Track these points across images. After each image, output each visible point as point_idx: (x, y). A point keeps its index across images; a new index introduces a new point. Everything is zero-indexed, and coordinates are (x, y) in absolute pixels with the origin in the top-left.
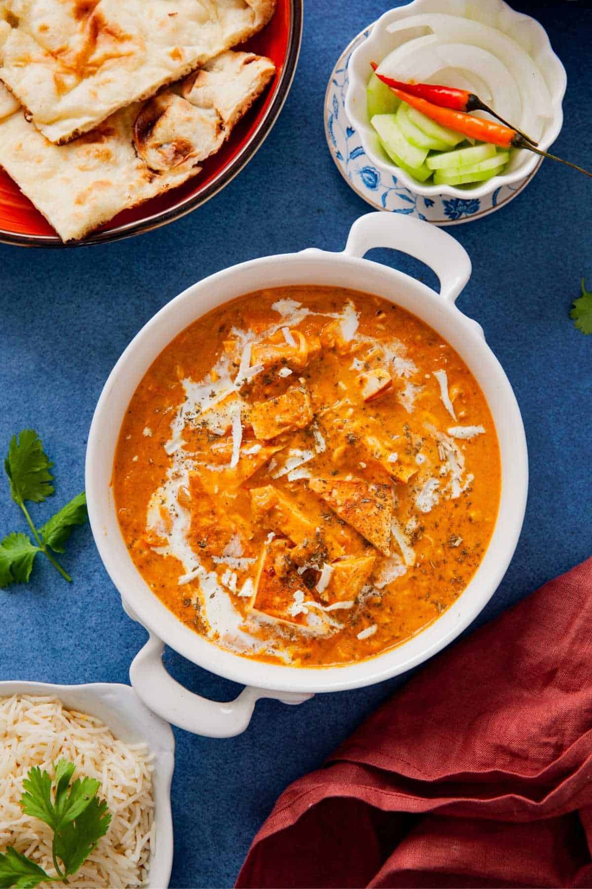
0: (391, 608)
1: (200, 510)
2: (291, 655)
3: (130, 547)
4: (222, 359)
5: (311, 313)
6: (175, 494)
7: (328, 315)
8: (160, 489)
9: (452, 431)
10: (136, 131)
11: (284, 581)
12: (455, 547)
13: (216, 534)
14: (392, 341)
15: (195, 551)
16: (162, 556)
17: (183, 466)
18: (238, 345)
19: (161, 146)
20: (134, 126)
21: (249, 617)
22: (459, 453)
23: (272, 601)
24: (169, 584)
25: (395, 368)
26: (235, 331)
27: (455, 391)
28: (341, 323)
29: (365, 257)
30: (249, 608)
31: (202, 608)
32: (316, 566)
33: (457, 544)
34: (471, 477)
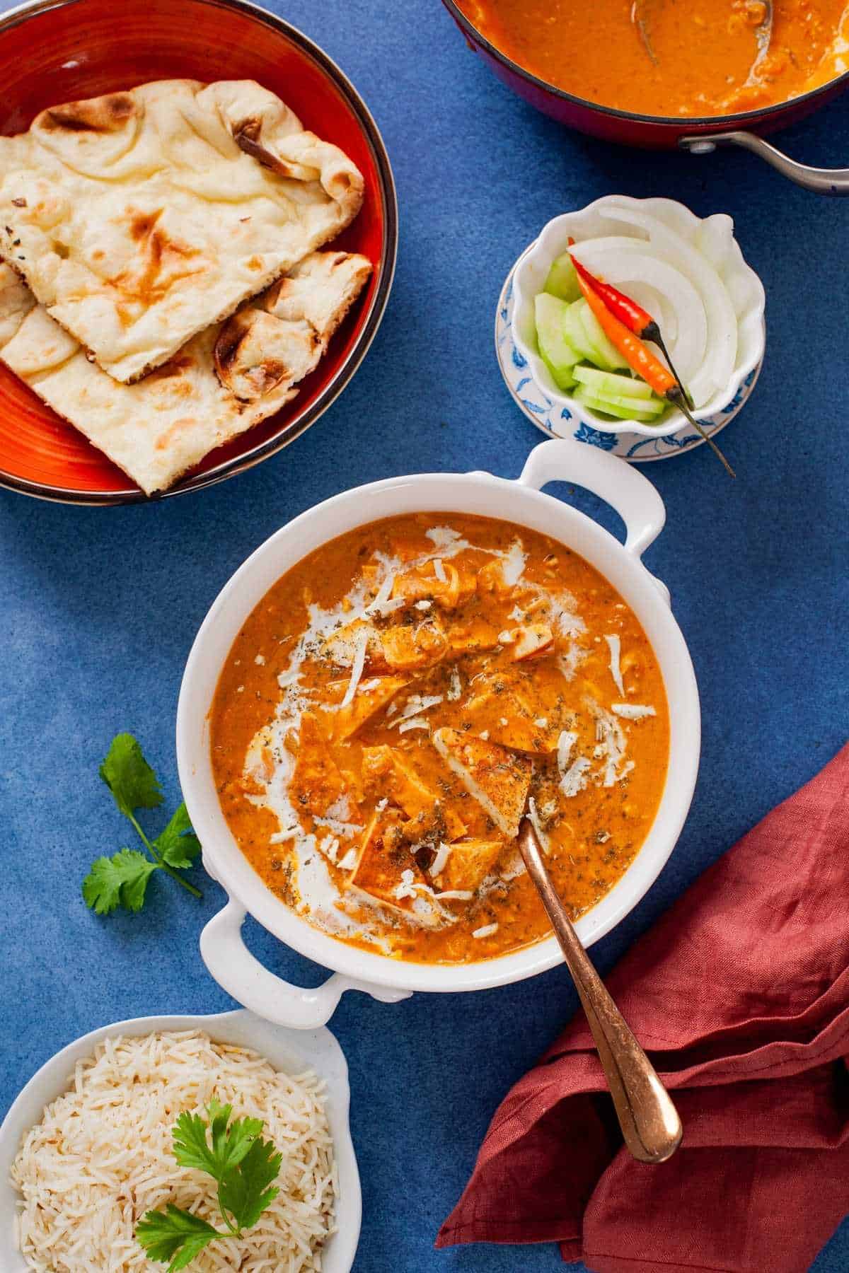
0: (518, 906)
1: (309, 760)
2: (391, 945)
3: (221, 791)
4: (358, 586)
5: (471, 546)
6: (283, 736)
7: (491, 551)
8: (266, 728)
9: (616, 707)
10: (217, 357)
11: (395, 856)
12: (601, 843)
13: (321, 790)
14: (562, 592)
15: (294, 806)
16: (255, 807)
17: (294, 705)
18: (379, 573)
19: (248, 370)
20: (214, 352)
21: (347, 894)
22: (620, 734)
23: (376, 878)
24: (259, 841)
25: (560, 626)
26: (377, 555)
27: (628, 662)
28: (504, 563)
29: (541, 490)
30: (348, 883)
31: (293, 874)
32: (432, 845)
33: (603, 840)
34: (631, 765)
